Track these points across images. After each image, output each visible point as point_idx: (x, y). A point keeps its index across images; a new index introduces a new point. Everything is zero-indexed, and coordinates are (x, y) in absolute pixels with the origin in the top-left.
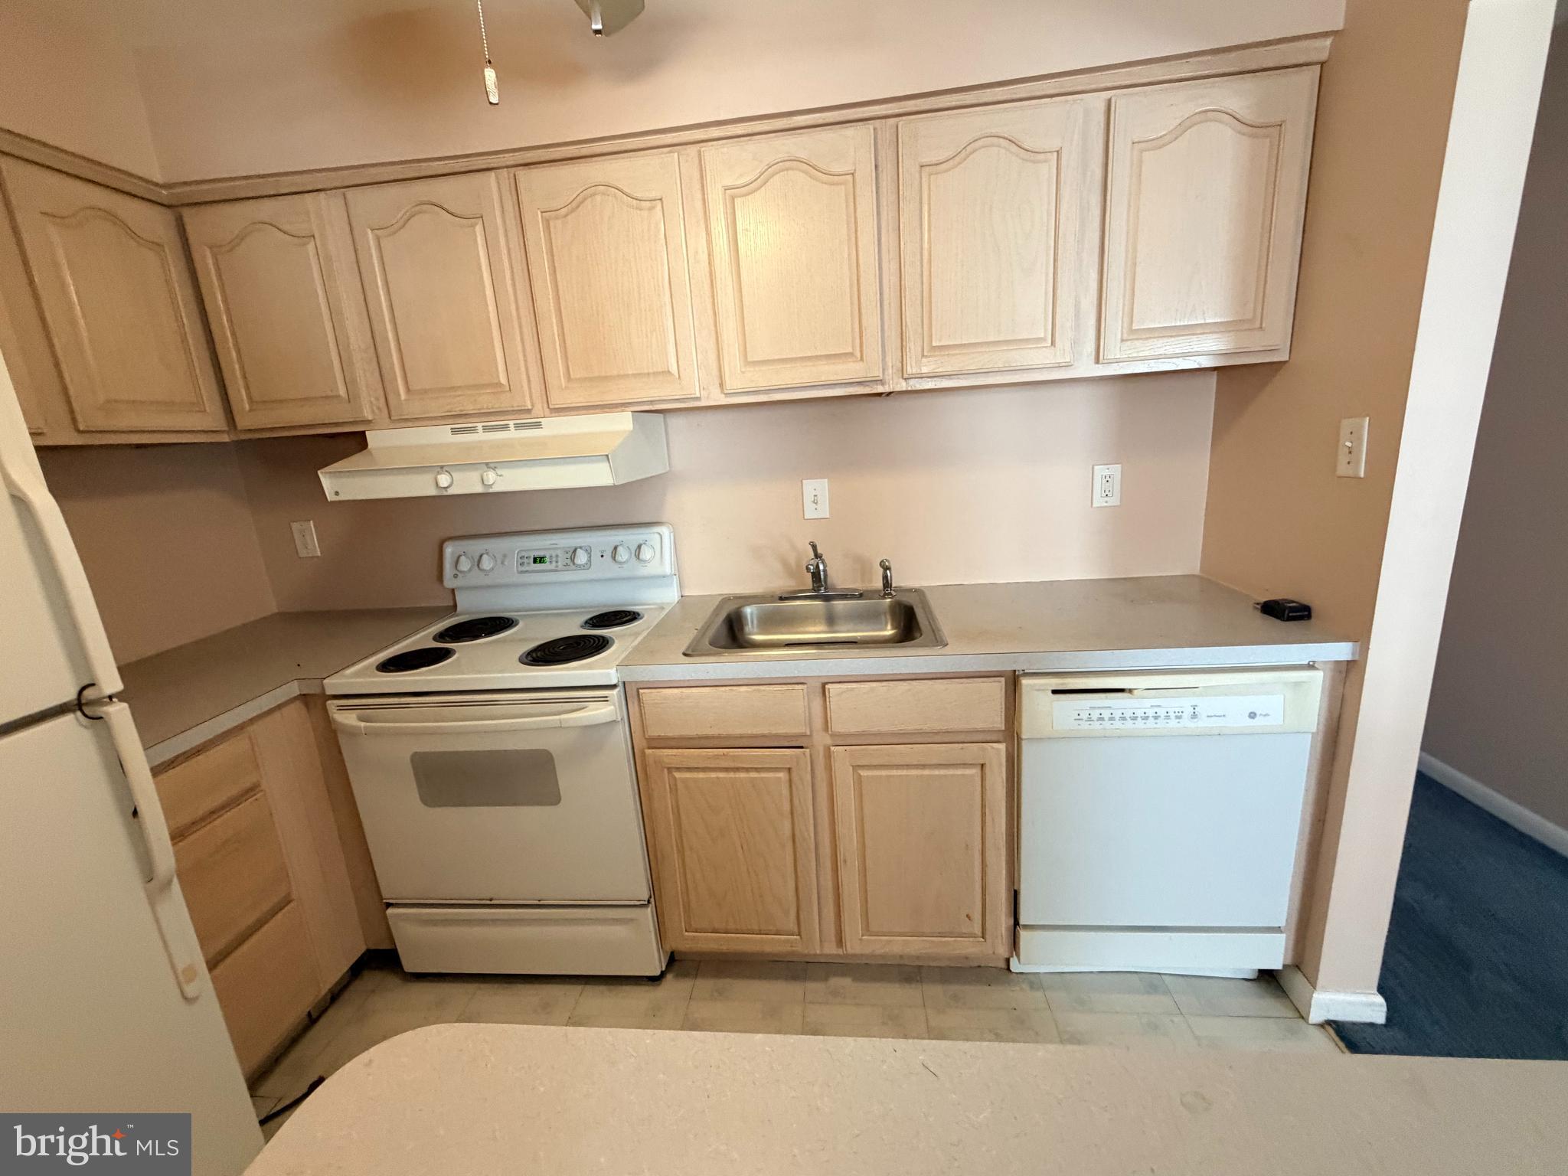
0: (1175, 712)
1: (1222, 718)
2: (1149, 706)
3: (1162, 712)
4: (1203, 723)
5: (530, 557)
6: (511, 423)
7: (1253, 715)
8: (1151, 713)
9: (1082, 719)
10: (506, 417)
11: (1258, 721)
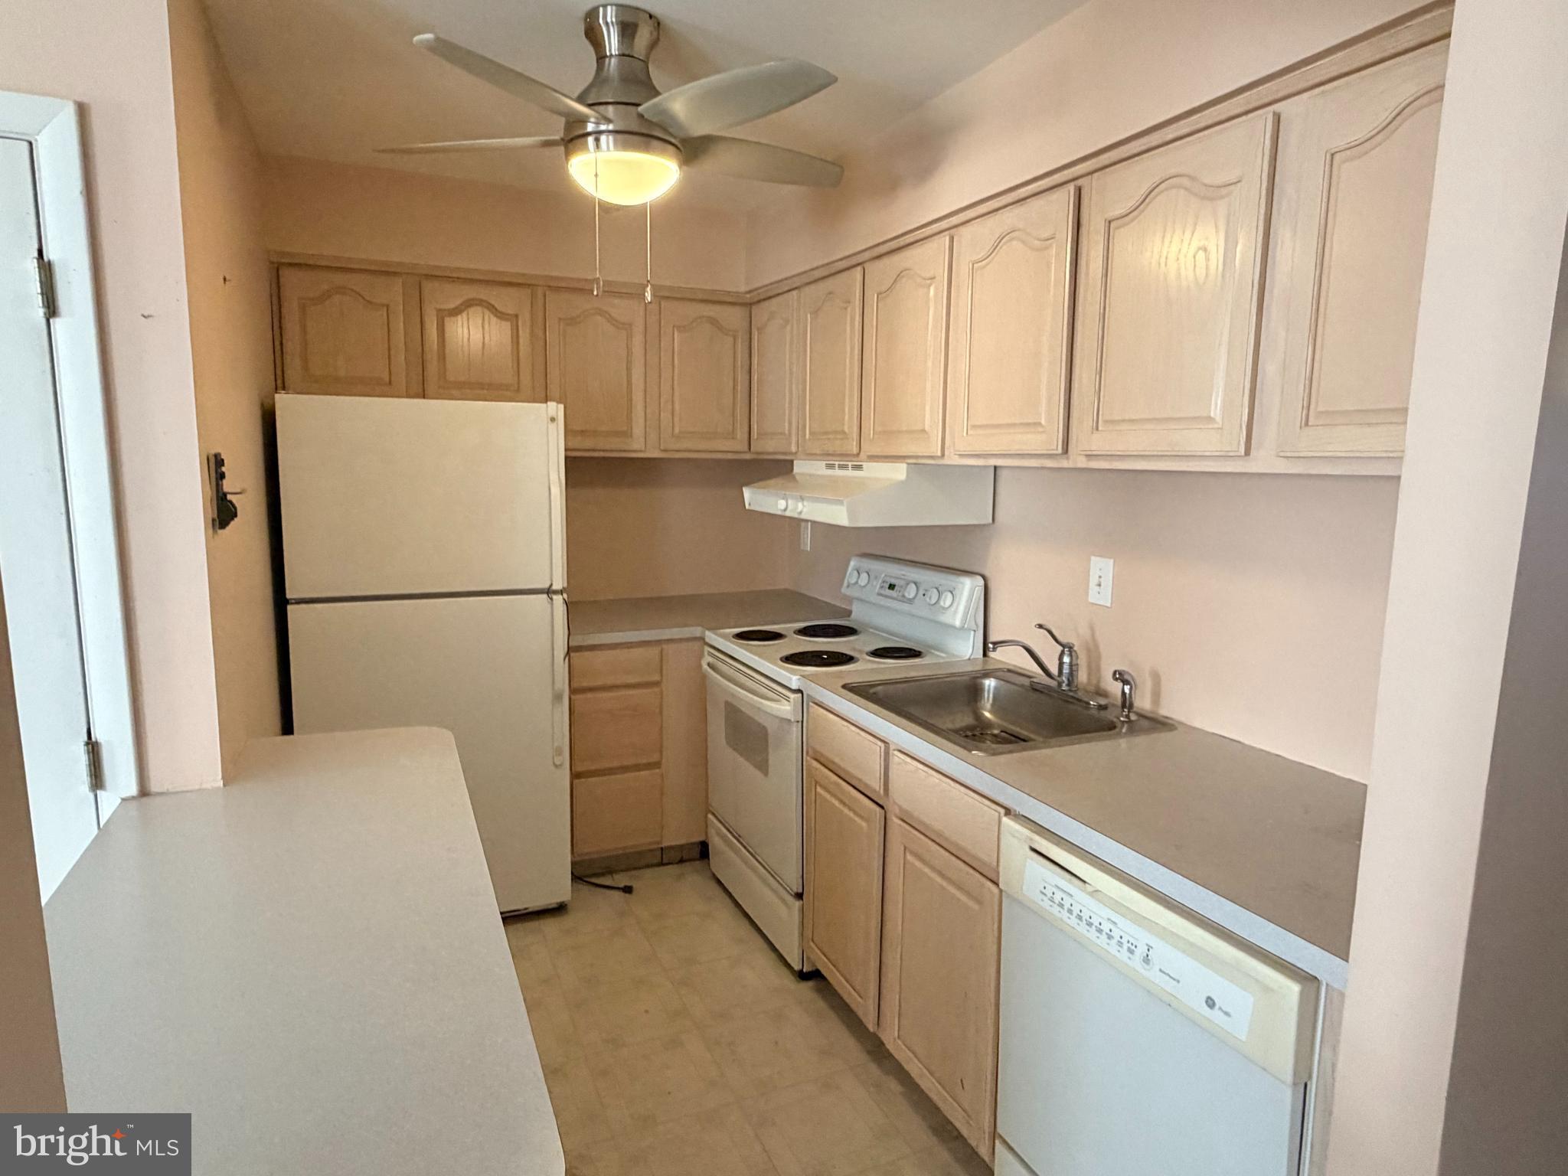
0: (1128, 942)
1: (1174, 982)
2: (1106, 917)
3: (1116, 934)
4: (1153, 975)
5: (887, 582)
6: (850, 464)
7: (1210, 1003)
8: (1106, 927)
9: (1045, 895)
10: (834, 458)
11: (1215, 1015)
